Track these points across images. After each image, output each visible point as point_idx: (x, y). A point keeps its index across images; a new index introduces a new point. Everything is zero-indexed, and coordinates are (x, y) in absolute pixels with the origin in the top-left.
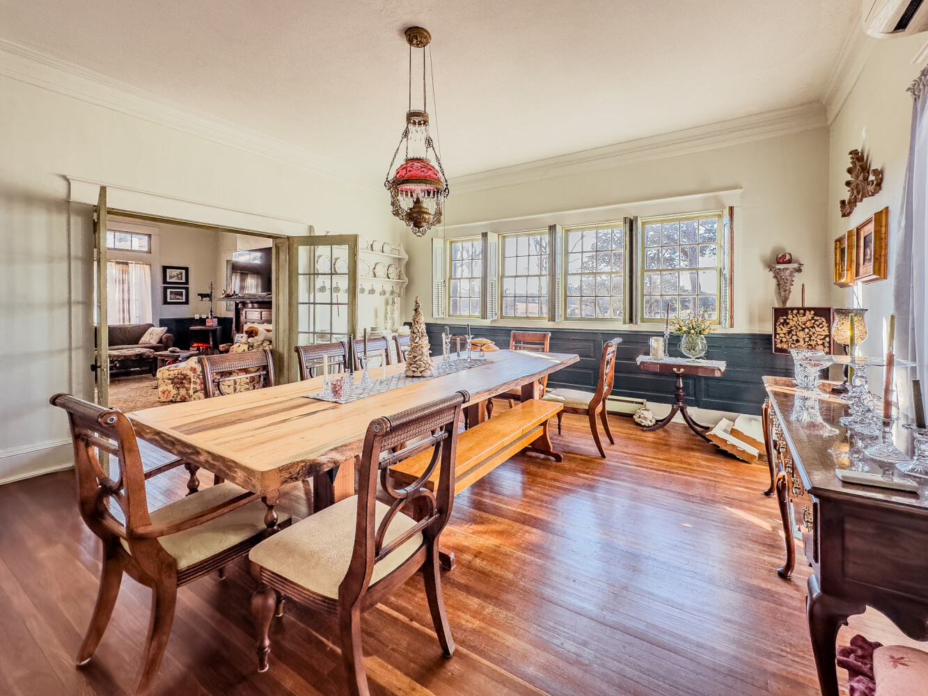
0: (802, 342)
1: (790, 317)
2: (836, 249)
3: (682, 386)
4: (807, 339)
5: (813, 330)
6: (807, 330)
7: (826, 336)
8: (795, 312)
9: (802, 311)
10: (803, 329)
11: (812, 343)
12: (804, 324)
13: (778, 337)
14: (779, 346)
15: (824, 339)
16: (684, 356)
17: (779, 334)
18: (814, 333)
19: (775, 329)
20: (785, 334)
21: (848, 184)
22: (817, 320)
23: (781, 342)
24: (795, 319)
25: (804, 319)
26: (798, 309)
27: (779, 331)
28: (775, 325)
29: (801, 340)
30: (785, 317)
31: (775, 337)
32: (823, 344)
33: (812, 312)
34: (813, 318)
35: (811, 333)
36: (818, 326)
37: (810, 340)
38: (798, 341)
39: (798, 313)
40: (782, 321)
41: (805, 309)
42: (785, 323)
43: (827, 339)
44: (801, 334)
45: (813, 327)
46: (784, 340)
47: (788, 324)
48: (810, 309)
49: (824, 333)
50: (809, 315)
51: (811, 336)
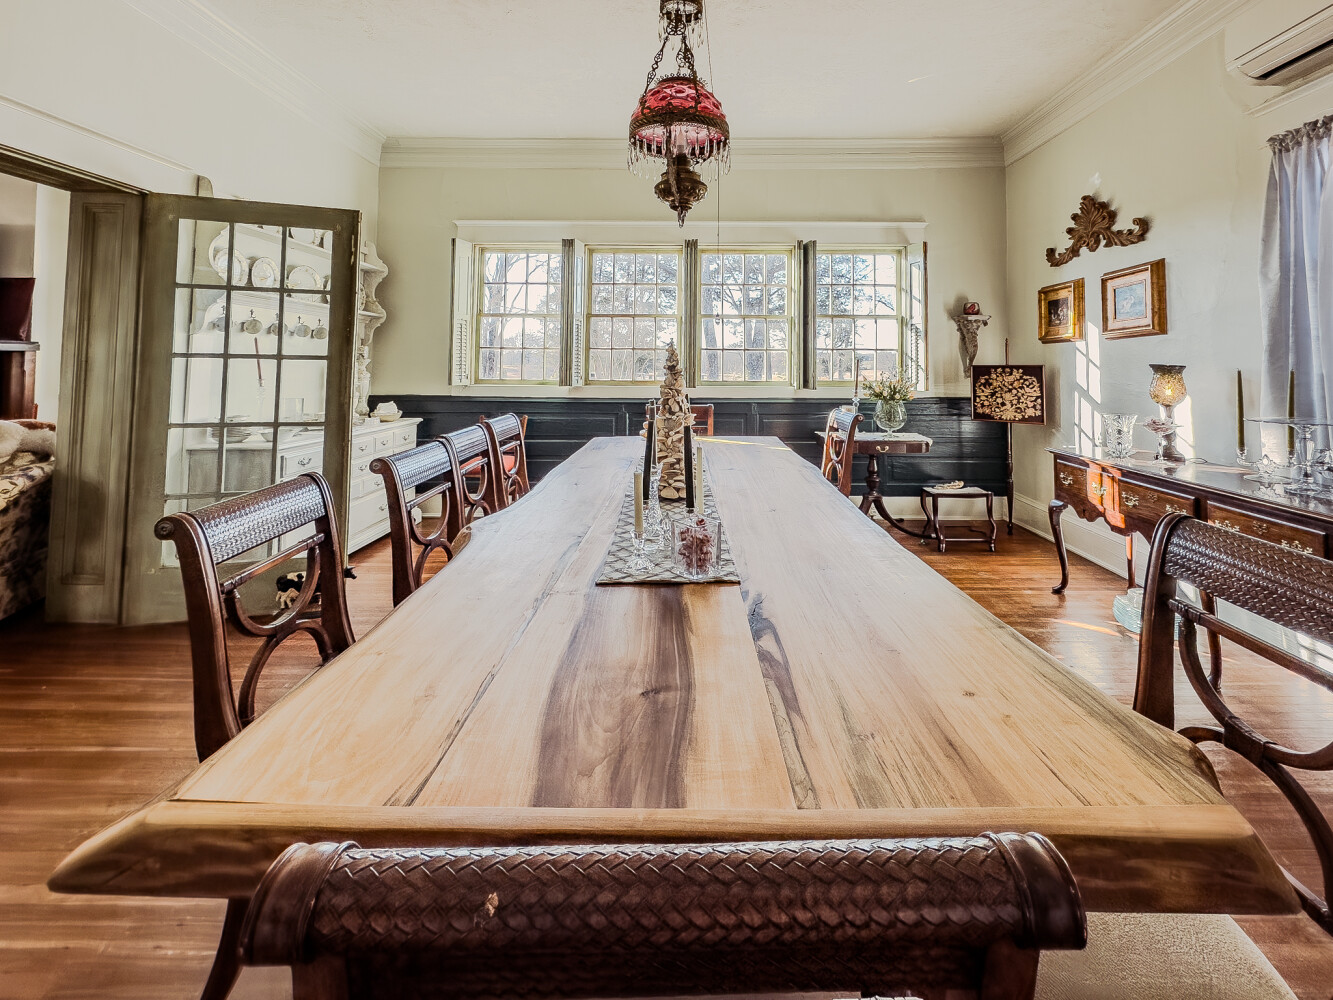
0: (1008, 406)
1: (994, 376)
2: (1040, 301)
3: (876, 469)
4: (1015, 402)
5: (1022, 391)
6: (1014, 392)
7: (1038, 397)
8: (999, 370)
9: (1008, 370)
10: (1010, 391)
11: (1020, 406)
12: (1012, 385)
13: (978, 400)
14: (980, 411)
15: (1035, 401)
16: (878, 429)
17: (979, 397)
18: (1023, 395)
19: (975, 391)
20: (987, 397)
21: (1070, 231)
22: (1027, 380)
23: (983, 406)
24: (1000, 379)
25: (1011, 378)
26: (1003, 367)
27: (979, 393)
28: (974, 386)
29: (1007, 403)
30: (987, 377)
31: (975, 401)
32: (1034, 407)
33: (1021, 371)
34: (1021, 378)
35: (1020, 394)
36: (1028, 386)
37: (1019, 403)
38: (1003, 404)
39: (1004, 372)
40: (983, 381)
41: (1012, 368)
42: (987, 384)
43: (1039, 401)
44: (1008, 396)
45: (1022, 388)
46: (986, 403)
47: (991, 384)
48: (1018, 367)
49: (1035, 394)
50: (1017, 374)
51: (1019, 398)
